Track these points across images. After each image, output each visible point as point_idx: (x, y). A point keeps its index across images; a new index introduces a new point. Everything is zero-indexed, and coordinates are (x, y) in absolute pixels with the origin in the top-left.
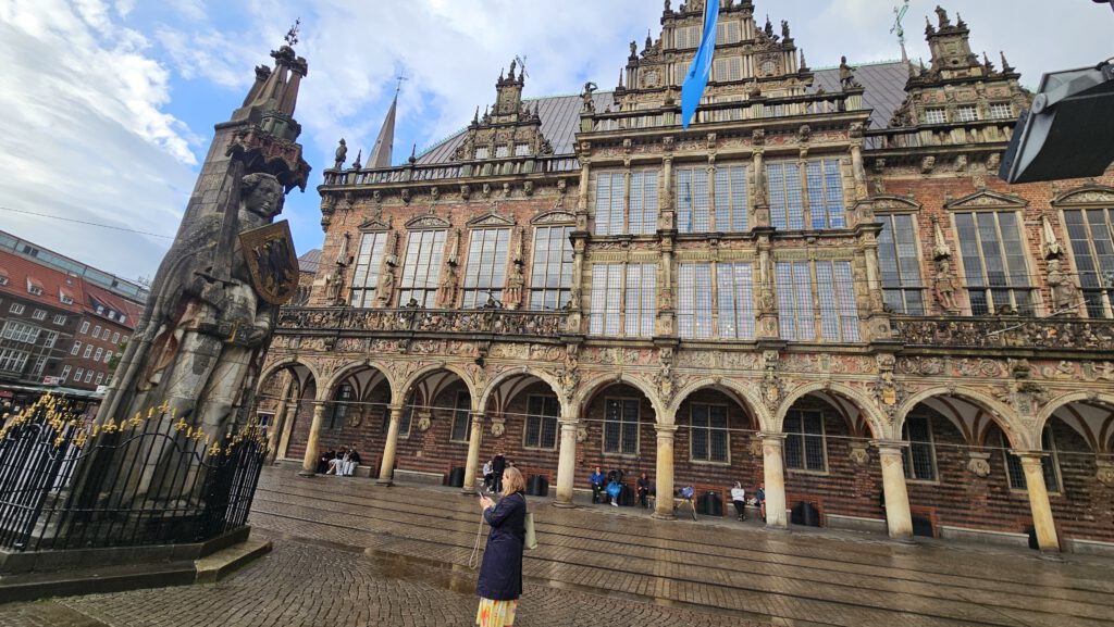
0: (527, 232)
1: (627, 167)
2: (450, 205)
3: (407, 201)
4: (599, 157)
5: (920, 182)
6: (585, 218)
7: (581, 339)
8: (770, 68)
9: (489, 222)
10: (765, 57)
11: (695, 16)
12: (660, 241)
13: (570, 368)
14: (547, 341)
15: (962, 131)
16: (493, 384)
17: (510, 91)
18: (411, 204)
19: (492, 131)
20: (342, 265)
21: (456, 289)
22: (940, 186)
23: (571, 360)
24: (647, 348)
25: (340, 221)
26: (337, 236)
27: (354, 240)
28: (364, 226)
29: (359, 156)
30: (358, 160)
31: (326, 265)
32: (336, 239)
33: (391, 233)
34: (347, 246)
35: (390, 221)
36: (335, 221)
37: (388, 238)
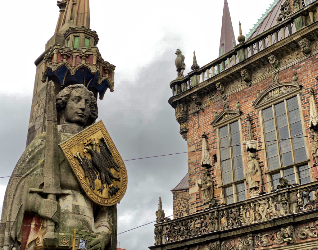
2: (293, 66)
3: (248, 81)
18: (253, 82)
20: (208, 166)
25: (195, 124)
26: (196, 140)
27: (211, 138)
28: (217, 122)
29: (195, 58)
30: (195, 62)
31: (194, 171)
32: (196, 143)
33: (243, 119)
34: (208, 146)
35: (239, 107)
36: (191, 126)
37: (242, 124)
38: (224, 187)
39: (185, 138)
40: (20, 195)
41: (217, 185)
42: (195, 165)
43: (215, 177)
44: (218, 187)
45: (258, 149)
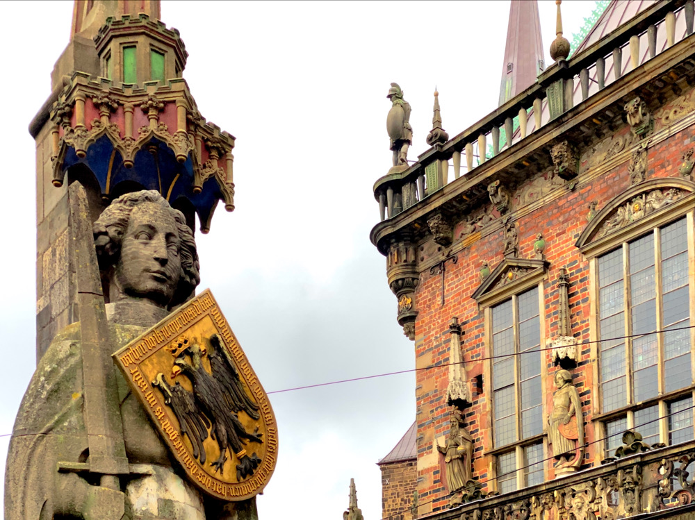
3: (569, 175)
18: (582, 179)
20: (461, 404)
25: (434, 298)
26: (436, 338)
27: (471, 333)
28: (488, 290)
29: (437, 110)
30: (437, 122)
31: (430, 415)
32: (436, 347)
33: (550, 282)
34: (463, 353)
35: (541, 251)
36: (425, 303)
37: (546, 296)
38: (497, 454)
39: (410, 333)
40: (39, 479)
41: (481, 448)
42: (432, 402)
43: (477, 430)
44: (482, 455)
45: (579, 360)
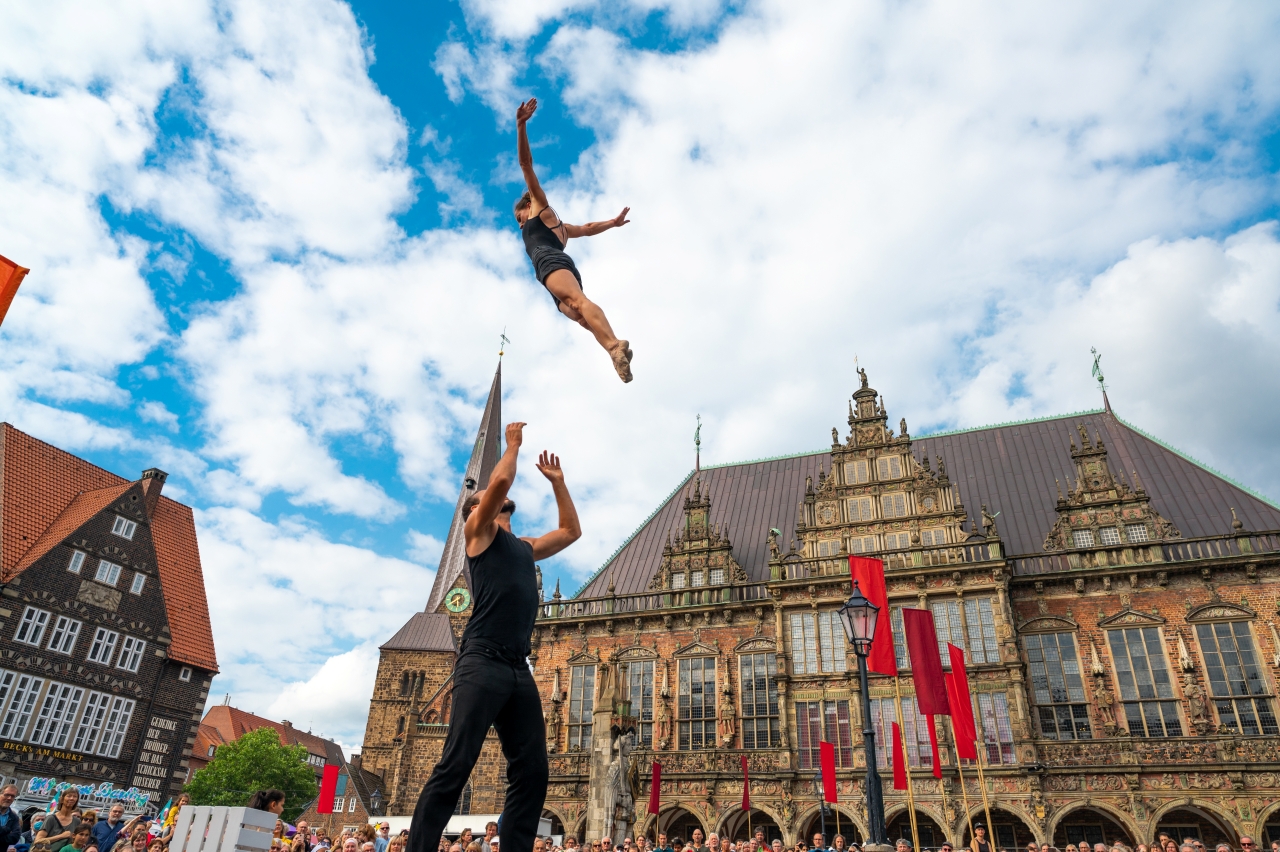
0: (732, 660)
1: (815, 609)
2: (654, 634)
4: (789, 601)
5: (1077, 600)
6: (783, 660)
7: (793, 775)
8: (930, 505)
9: (694, 651)
10: (924, 494)
11: (860, 450)
12: (849, 679)
13: (786, 800)
14: (764, 777)
15: (1104, 554)
16: (722, 819)
17: (698, 515)
19: (686, 557)
20: (556, 702)
21: (671, 722)
22: (1094, 605)
23: (786, 793)
24: (849, 780)
25: (547, 654)
26: (546, 670)
27: (564, 674)
28: (573, 660)
34: (559, 681)
38: (570, 726)
41: (564, 722)
44: (564, 725)
